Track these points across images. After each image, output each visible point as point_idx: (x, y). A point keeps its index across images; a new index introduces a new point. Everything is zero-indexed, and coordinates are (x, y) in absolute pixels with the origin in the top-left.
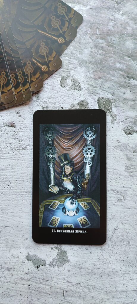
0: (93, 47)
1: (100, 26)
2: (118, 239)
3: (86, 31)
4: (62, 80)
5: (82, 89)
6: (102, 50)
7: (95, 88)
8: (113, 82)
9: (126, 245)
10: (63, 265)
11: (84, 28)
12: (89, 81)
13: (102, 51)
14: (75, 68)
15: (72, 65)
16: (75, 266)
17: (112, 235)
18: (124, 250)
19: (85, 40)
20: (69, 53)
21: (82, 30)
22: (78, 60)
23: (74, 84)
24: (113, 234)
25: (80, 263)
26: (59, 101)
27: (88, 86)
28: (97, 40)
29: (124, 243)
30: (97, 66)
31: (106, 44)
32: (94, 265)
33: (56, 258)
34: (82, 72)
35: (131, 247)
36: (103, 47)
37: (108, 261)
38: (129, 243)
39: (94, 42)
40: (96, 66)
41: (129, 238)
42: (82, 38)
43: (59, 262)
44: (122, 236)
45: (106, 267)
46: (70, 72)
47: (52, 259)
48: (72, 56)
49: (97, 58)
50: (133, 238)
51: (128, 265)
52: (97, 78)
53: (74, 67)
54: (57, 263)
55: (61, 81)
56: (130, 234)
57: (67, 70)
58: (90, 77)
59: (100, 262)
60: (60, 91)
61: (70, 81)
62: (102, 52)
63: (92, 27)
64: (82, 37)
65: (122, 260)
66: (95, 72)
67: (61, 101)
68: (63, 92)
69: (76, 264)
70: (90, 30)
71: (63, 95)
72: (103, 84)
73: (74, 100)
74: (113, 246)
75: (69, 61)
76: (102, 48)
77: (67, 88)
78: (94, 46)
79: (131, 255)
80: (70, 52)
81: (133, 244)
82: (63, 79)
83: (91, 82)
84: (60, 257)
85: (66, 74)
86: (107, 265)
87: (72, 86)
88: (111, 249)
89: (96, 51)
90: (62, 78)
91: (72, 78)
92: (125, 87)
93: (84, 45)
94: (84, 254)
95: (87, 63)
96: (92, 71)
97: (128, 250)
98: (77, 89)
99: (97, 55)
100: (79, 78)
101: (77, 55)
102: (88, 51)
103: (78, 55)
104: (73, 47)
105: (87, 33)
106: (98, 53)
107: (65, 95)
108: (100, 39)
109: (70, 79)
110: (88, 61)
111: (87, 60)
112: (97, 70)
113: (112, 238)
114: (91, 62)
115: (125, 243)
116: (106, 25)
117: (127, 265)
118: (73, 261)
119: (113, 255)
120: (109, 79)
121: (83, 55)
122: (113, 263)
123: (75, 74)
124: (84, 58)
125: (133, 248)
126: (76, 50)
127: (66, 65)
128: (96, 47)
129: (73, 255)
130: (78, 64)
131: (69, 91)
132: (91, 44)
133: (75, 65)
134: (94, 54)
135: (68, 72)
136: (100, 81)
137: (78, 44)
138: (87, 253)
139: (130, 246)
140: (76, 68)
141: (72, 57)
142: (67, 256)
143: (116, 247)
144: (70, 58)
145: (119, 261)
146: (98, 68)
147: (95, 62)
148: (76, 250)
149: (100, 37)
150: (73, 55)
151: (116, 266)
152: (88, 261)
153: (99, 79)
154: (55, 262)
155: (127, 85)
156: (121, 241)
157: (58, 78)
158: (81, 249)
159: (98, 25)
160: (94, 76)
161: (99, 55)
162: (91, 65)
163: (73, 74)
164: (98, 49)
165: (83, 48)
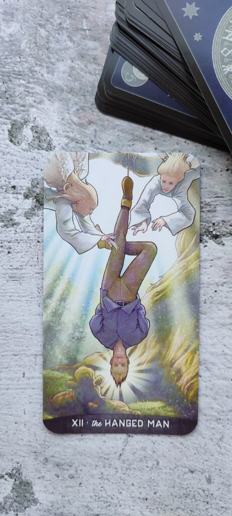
0: (74, 58)
1: (91, 13)
2: (136, 456)
3: (60, 24)
4: (11, 128)
5: (55, 147)
6: (96, 64)
7: (80, 144)
8: (118, 131)
9: (152, 468)
10: (25, 508)
11: (56, 16)
12: (68, 130)
13: (94, 66)
14: (38, 103)
15: (32, 96)
16: (49, 510)
17: (123, 447)
18: (148, 478)
19: (58, 42)
20: (26, 70)
21: (52, 23)
22: (44, 86)
23: (38, 138)
24: (125, 446)
25: (58, 506)
26: (8, 173)
27: (68, 141)
28: (83, 43)
29: (147, 463)
30: (85, 98)
31: (102, 51)
32: (87, 509)
33: (11, 494)
34: (54, 112)
35: (162, 472)
36: (97, 57)
37: (115, 501)
38: (158, 463)
39: (78, 46)
40: (82, 97)
41: (157, 452)
42: (51, 38)
43: (17, 504)
44: (144, 449)
45: (112, 511)
46: (28, 111)
47: (4, 498)
48: (32, 78)
49: (84, 80)
50: (165, 454)
51: (157, 508)
52: (86, 123)
53: (37, 101)
54: (14, 505)
55: (9, 132)
56: (159, 444)
57: (22, 108)
58: (70, 121)
59: (99, 502)
60: (8, 153)
61: (30, 130)
62: (95, 69)
63: (73, 14)
64: (53, 36)
65: (144, 499)
66: (81, 111)
67: (10, 174)
68: (16, 153)
69: (50, 508)
70: (68, 22)
71: (15, 161)
72: (97, 135)
73: (39, 171)
74: (125, 469)
75: (27, 87)
76: (95, 59)
77: (24, 145)
78: (78, 54)
79: (163, 488)
80: (27, 68)
81: (165, 465)
82: (14, 127)
83: (72, 132)
84: (19, 494)
85: (20, 116)
86: (113, 510)
87: (34, 140)
88: (120, 477)
89: (83, 66)
90: (13, 125)
91: (33, 125)
92: (144, 141)
93: (56, 54)
94: (66, 487)
95: (64, 92)
96: (74, 109)
97: (155, 478)
98: (45, 147)
99: (84, 74)
100: (47, 124)
101: (42, 75)
102: (65, 66)
103: (46, 75)
104: (34, 57)
105: (63, 27)
106: (87, 70)
107: (19, 159)
108: (90, 40)
109: (28, 126)
110: (65, 88)
111: (63, 85)
112: (84, 106)
113: (122, 454)
114: (71, 91)
115: (150, 464)
116: (102, 11)
117: (155, 507)
118: (44, 502)
119: (125, 487)
120: (111, 124)
121: (55, 74)
122: (125, 505)
123: (38, 116)
124: (57, 82)
125: (166, 473)
126: (40, 65)
127: (20, 98)
128: (82, 57)
129: (43, 490)
130: (46, 94)
131: (27, 151)
132: (72, 50)
133: (39, 96)
134: (78, 74)
135: (23, 111)
136: (91, 129)
137: (44, 52)
138: (72, 485)
139: (161, 469)
140: (41, 102)
141: (33, 80)
142: (31, 491)
143: (131, 472)
144: (29, 82)
145: (139, 501)
146: (86, 101)
147: (81, 88)
148: (50, 480)
149: (90, 36)
150: (33, 75)
151: (133, 510)
152: (74, 501)
153: (90, 124)
154: (8, 503)
155: (147, 137)
156: (141, 460)
157: (4, 124)
158: (60, 478)
159: (86, 10)
160: (80, 118)
161: (88, 75)
162: (73, 96)
163: (35, 116)
164: (86, 62)
165: (56, 60)
